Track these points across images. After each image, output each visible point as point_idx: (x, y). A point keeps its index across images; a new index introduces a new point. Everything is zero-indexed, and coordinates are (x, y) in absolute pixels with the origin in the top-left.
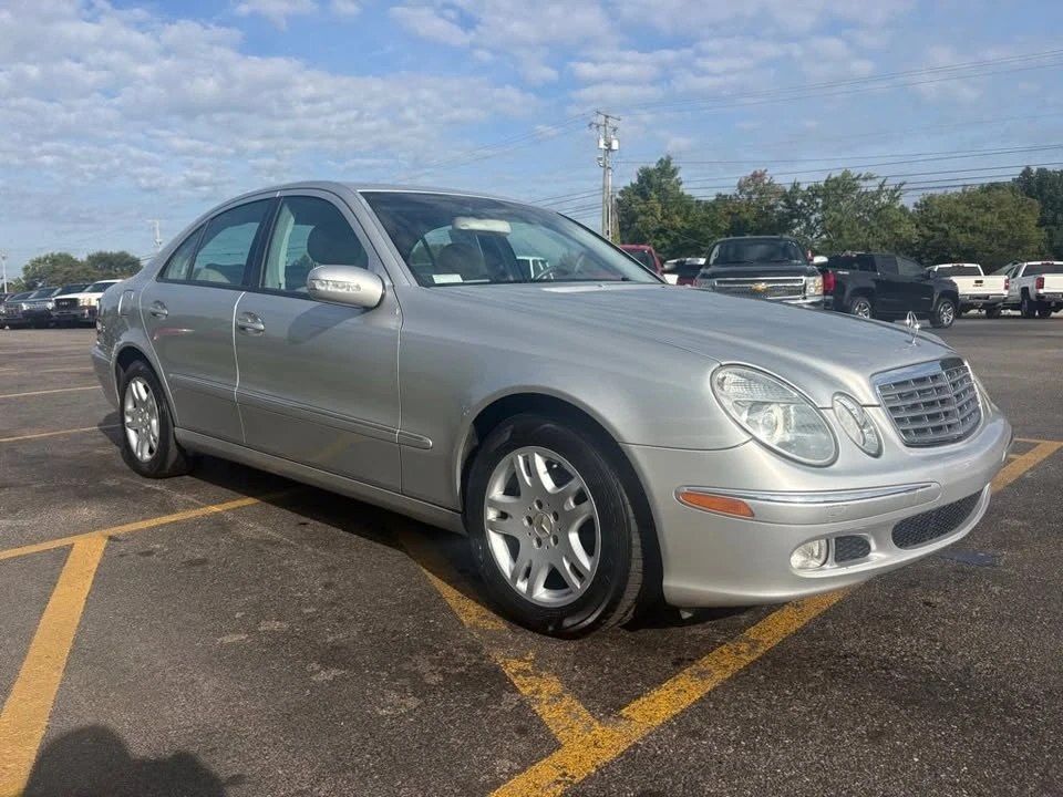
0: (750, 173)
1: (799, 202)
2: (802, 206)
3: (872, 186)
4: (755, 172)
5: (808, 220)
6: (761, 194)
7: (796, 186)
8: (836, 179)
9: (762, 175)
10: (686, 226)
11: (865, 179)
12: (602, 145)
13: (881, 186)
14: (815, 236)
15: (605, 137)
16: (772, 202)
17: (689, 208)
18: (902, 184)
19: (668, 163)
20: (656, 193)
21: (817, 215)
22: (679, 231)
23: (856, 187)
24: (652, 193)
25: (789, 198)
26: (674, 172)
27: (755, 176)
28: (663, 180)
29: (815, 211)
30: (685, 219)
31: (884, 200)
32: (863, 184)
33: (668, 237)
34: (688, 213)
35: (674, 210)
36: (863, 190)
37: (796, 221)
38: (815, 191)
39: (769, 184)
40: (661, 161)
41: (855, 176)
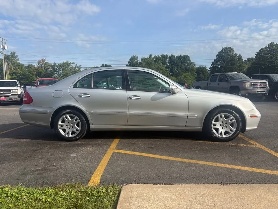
0: (41, 59)
1: (56, 68)
2: (57, 69)
3: (74, 65)
4: (42, 59)
5: (58, 72)
6: (45, 65)
7: (55, 64)
8: (65, 63)
9: (44, 60)
10: (22, 72)
11: (73, 64)
12: (2, 47)
13: (76, 66)
14: (60, 77)
15: (2, 45)
16: (48, 67)
17: (22, 67)
18: (81, 66)
19: (14, 54)
20: (11, 62)
21: (61, 72)
22: (19, 74)
23: (70, 65)
24: (10, 62)
25: (53, 67)
26: (16, 57)
27: (42, 60)
28: (13, 59)
29: (60, 70)
30: (21, 70)
31: (77, 69)
32: (71, 64)
33: (16, 75)
34: (22, 69)
35: (17, 67)
36: (72, 66)
37: (55, 73)
38: (60, 66)
39: (47, 62)
40: (12, 53)
41: (70, 62)
